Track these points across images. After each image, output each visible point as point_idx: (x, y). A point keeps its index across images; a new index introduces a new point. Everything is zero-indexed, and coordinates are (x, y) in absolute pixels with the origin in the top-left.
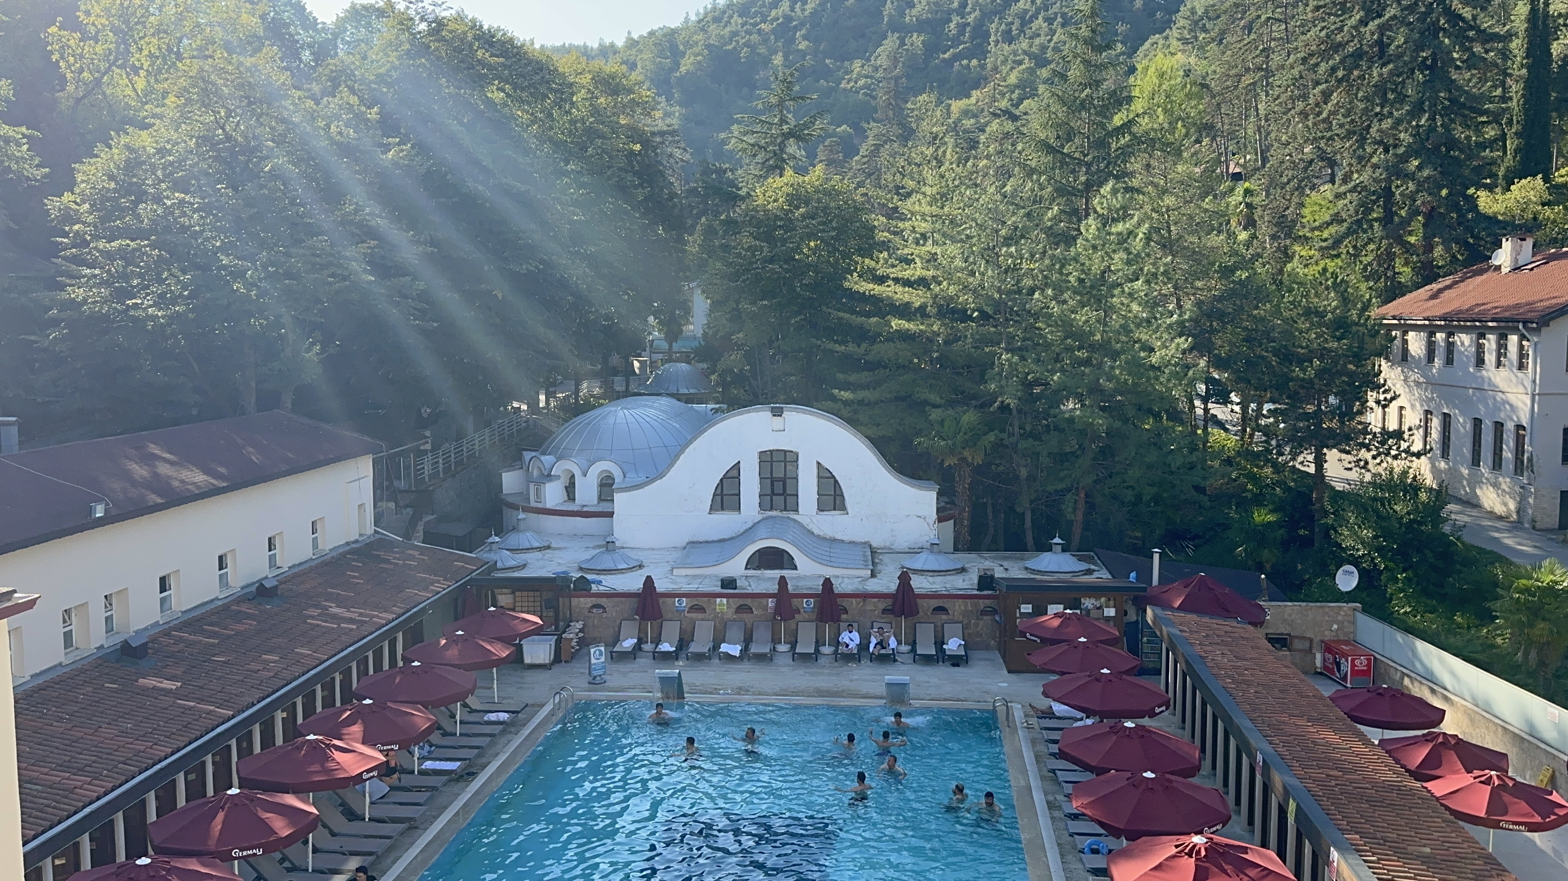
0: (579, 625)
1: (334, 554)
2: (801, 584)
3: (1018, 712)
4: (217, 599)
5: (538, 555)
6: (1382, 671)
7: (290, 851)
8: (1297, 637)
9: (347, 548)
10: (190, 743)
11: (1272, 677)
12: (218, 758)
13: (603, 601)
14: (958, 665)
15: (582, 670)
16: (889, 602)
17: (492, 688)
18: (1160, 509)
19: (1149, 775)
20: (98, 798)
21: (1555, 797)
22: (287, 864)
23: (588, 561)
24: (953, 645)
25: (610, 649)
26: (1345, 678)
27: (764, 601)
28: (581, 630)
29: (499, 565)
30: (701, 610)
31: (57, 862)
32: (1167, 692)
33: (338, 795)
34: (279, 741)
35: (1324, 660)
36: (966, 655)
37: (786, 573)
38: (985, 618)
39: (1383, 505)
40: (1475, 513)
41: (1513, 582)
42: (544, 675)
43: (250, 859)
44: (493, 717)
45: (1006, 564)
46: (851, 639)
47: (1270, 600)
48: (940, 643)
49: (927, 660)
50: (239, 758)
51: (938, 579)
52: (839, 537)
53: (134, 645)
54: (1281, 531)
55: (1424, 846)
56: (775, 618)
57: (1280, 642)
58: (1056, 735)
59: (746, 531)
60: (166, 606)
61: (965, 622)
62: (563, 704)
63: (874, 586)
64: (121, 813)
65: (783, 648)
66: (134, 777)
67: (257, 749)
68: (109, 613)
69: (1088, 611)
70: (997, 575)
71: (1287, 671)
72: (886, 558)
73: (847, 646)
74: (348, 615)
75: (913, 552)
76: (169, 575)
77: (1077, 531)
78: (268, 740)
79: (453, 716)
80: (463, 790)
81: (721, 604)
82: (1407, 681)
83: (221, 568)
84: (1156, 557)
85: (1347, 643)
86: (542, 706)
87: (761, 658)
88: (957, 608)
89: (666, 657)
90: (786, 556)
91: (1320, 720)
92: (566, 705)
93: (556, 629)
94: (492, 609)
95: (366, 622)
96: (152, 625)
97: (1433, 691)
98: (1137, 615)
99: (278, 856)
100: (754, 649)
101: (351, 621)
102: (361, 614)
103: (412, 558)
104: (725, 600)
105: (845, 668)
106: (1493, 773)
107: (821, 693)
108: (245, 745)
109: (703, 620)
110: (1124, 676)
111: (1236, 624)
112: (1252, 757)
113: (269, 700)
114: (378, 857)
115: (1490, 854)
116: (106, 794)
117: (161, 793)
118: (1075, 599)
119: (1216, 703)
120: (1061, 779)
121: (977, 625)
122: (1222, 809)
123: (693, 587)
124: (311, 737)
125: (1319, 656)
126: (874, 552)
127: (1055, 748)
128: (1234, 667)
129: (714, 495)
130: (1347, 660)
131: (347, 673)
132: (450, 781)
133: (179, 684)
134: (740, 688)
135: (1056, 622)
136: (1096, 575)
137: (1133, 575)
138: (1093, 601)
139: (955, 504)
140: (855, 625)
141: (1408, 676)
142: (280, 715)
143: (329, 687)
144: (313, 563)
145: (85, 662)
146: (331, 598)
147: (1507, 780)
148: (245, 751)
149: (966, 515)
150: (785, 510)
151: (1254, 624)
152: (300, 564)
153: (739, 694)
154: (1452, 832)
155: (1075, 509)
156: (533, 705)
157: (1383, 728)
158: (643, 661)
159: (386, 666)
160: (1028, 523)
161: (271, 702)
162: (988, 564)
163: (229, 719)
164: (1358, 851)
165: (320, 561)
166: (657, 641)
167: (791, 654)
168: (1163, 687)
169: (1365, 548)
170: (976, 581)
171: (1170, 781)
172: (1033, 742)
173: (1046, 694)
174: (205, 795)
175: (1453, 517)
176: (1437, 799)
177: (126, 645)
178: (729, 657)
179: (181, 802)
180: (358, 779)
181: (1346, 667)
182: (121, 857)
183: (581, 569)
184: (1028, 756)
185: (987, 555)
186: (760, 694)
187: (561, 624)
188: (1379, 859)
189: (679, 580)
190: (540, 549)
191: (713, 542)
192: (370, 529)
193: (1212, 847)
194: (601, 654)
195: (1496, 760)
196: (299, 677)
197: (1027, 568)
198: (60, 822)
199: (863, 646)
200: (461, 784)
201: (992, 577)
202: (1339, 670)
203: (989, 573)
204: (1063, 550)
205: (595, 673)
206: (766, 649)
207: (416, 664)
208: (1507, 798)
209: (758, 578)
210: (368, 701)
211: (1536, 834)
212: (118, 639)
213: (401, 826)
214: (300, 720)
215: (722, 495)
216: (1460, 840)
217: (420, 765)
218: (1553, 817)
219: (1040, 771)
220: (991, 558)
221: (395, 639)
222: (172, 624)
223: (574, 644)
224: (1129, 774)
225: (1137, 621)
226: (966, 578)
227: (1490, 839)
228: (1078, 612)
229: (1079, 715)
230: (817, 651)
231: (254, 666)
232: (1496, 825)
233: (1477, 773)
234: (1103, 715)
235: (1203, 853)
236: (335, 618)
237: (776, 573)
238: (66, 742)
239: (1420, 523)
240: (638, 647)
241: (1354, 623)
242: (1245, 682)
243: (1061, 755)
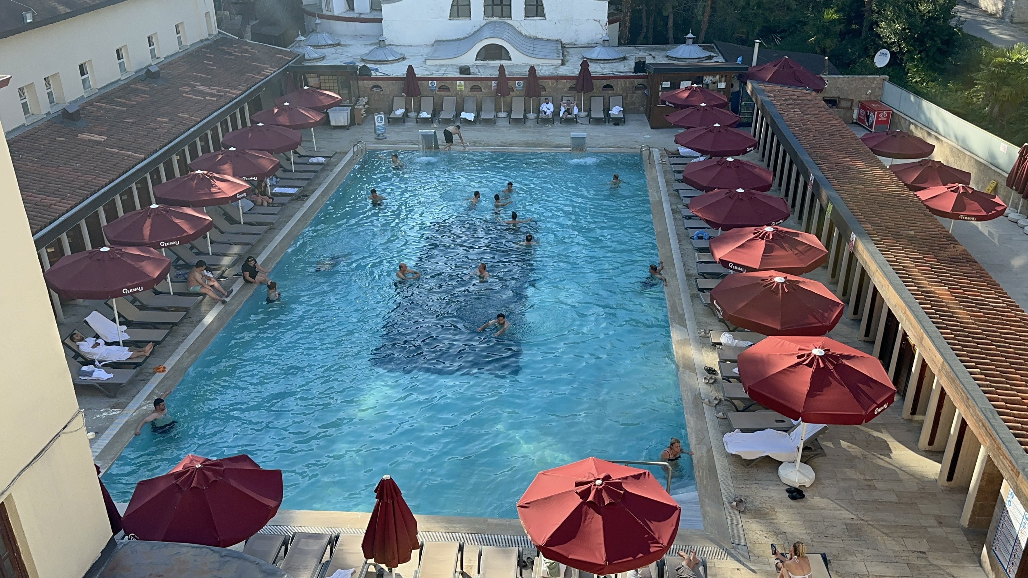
0: (365, 99)
1: (193, 48)
2: (515, 70)
3: (656, 154)
4: (120, 80)
5: (332, 50)
6: (897, 121)
7: (195, 243)
8: (844, 99)
9: (201, 44)
10: (120, 176)
11: (825, 126)
12: (139, 186)
13: (380, 83)
14: (618, 125)
15: (369, 130)
16: (574, 82)
17: (311, 141)
18: (761, 11)
19: (740, 190)
20: (68, 211)
21: (997, 200)
22: (195, 251)
23: (368, 54)
24: (616, 111)
25: (387, 116)
26: (871, 126)
27: (489, 82)
28: (367, 103)
29: (307, 57)
30: (447, 89)
31: (49, 250)
32: (754, 136)
33: (220, 208)
34: (177, 174)
35: (859, 114)
36: (624, 118)
37: (504, 63)
38: (638, 92)
39: (913, 6)
40: (973, 11)
41: (992, 59)
42: (346, 134)
43: (171, 248)
44: (315, 160)
45: (653, 54)
46: (548, 108)
47: (829, 74)
48: (607, 109)
49: (598, 121)
50: (153, 185)
51: (607, 66)
52: (540, 36)
53: (70, 112)
54: (841, 26)
55: (911, 230)
56: (497, 95)
57: (832, 102)
58: (680, 168)
59: (475, 32)
60: (87, 84)
61: (625, 95)
62: (360, 153)
63: (564, 71)
64: (83, 220)
65: (502, 115)
66: (88, 198)
67: (164, 180)
68: (49, 90)
69: (708, 85)
70: (647, 62)
71: (835, 122)
72: (571, 51)
73: (545, 113)
74: (210, 91)
75: (591, 46)
76: (85, 63)
77: (704, 28)
78: (170, 173)
79: (289, 159)
80: (301, 206)
81: (460, 85)
82: (912, 127)
83: (119, 59)
84: (757, 46)
85: (876, 102)
86: (346, 153)
87: (488, 122)
88: (619, 85)
89: (425, 121)
90: (503, 50)
91: (854, 154)
92: (362, 153)
93: (350, 102)
94: (306, 88)
95: (222, 96)
96: (79, 98)
97: (929, 134)
98: (740, 87)
99: (189, 245)
100: (483, 116)
101: (212, 95)
102: (218, 91)
103: (247, 51)
104: (462, 82)
105: (544, 128)
106: (960, 185)
107: (527, 144)
108: (155, 177)
109: (448, 96)
110: (729, 128)
111: (805, 91)
112: (807, 177)
113: (167, 148)
114: (253, 246)
115: (951, 235)
116: (72, 208)
117: (107, 207)
118: (699, 77)
119: (787, 144)
120: (682, 195)
121: (632, 97)
122: (785, 211)
123: (440, 73)
124: (199, 172)
125: (856, 112)
126: (563, 47)
127: (680, 176)
128: (801, 120)
129: (452, 5)
130: (874, 114)
131: (215, 130)
132: (292, 200)
133: (105, 138)
134: (475, 142)
135: (686, 95)
136: (715, 59)
137: (740, 59)
138: (711, 78)
139: (621, 11)
140: (550, 99)
141: (913, 123)
142: (175, 158)
143: (204, 139)
144: (181, 55)
145: (40, 123)
146: (196, 79)
147: (968, 190)
148: (157, 181)
149: (628, 18)
150: (502, 16)
151: (817, 91)
152: (172, 56)
153: (475, 146)
154: (929, 221)
155: (703, 15)
156: (340, 153)
157: (893, 158)
158: (410, 124)
159: (240, 126)
160: (671, 23)
161: (169, 149)
162: (641, 54)
163: (143, 161)
164: (868, 234)
165: (184, 53)
166: (418, 111)
167: (508, 119)
168: (752, 133)
169: (895, 36)
170: (633, 67)
171: (753, 194)
172: (665, 172)
173: (676, 142)
174: (135, 209)
175: (959, 14)
176: (922, 202)
177: (65, 111)
178: (466, 121)
179: (121, 213)
180: (234, 198)
181: (873, 118)
182: (89, 247)
183: (363, 60)
184: (661, 181)
185: (641, 47)
186: (488, 145)
187: (353, 99)
188: (882, 239)
189: (431, 68)
190: (333, 45)
191: (452, 40)
192: (215, 31)
193: (777, 234)
194: (382, 120)
195: (964, 177)
196: (184, 133)
197: (668, 56)
198: (46, 226)
199: (556, 113)
200: (300, 202)
201: (644, 63)
202: (868, 121)
203: (642, 60)
204: (694, 43)
205: (379, 132)
206: (491, 116)
207: (261, 124)
208: (967, 200)
209: (484, 66)
210: (232, 149)
211: (979, 222)
212: (59, 108)
213: (266, 227)
214: (189, 161)
215: (458, 6)
216: (933, 226)
217: (272, 190)
218: (993, 212)
219: (668, 190)
220: (644, 49)
221: (243, 107)
222: (92, 98)
223: (363, 112)
224: (727, 191)
225: (739, 91)
226: (627, 64)
227: (951, 225)
228: (701, 85)
229: (698, 154)
230: (525, 117)
231: (153, 125)
232: (956, 217)
233: (950, 185)
234: (713, 154)
235: (771, 237)
236: (200, 93)
237: (497, 63)
238: (38, 176)
239: (936, 19)
240: (405, 115)
241: (882, 89)
242: (807, 129)
243: (685, 180)
